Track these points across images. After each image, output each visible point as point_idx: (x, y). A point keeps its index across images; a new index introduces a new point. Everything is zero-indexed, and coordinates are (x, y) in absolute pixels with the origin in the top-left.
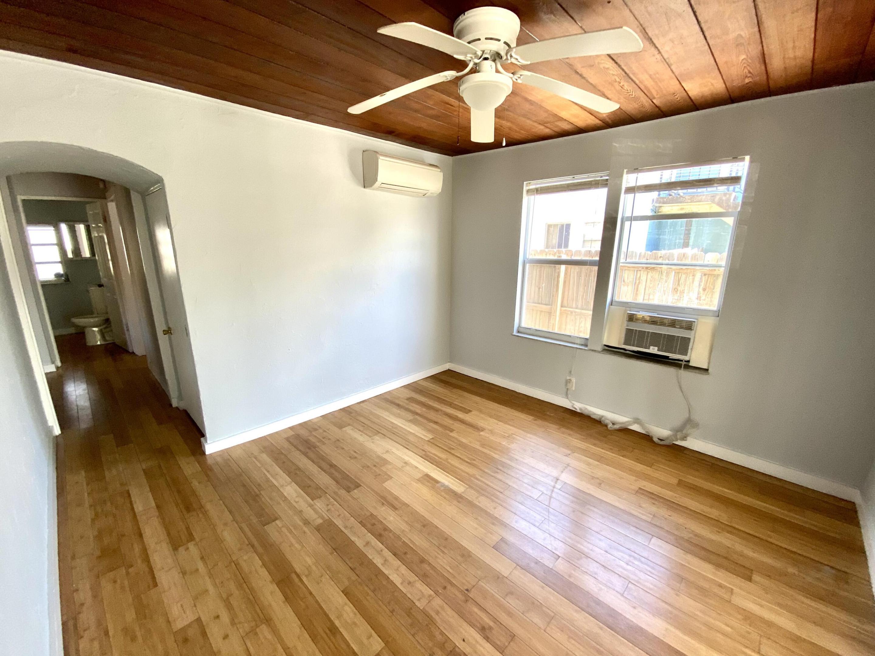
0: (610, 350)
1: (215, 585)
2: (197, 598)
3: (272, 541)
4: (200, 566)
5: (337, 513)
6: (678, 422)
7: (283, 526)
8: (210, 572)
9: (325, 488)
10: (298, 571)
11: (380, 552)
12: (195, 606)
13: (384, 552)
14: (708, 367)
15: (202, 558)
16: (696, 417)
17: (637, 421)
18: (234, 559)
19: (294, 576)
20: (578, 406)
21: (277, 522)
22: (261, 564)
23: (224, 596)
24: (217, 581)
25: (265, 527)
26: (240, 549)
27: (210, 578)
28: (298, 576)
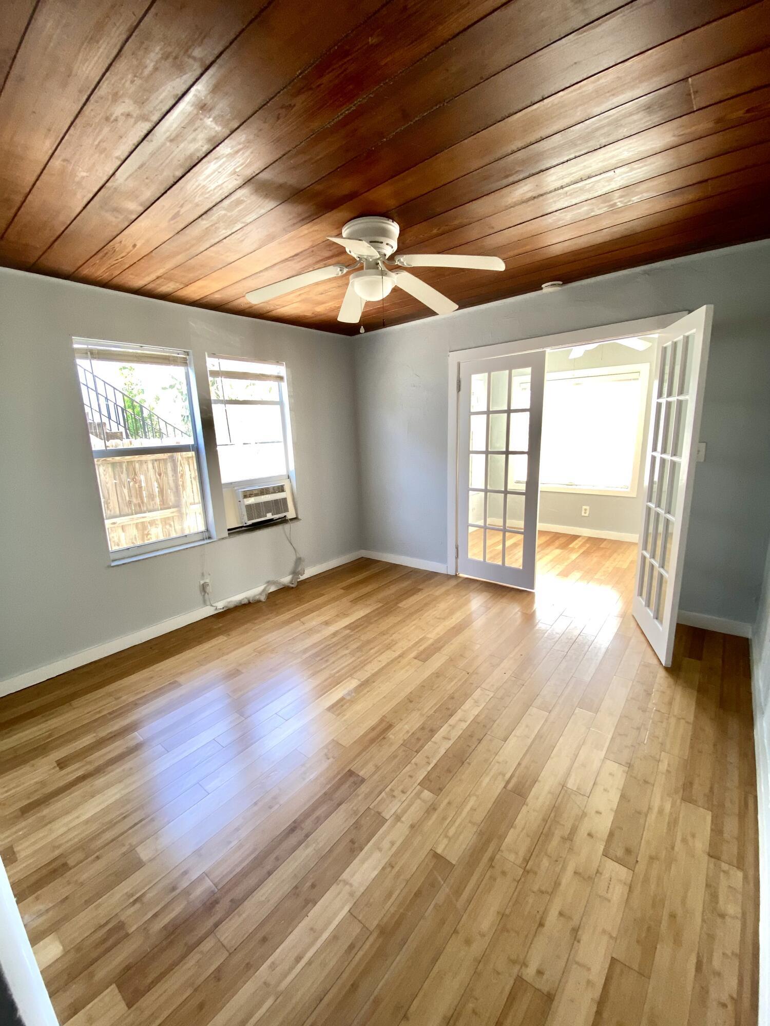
0: (233, 531)
1: (564, 869)
2: (589, 877)
3: (475, 837)
4: (552, 917)
5: (406, 780)
6: (290, 566)
7: (446, 836)
8: (552, 892)
9: (357, 815)
10: (503, 785)
11: (453, 727)
12: (598, 872)
13: (451, 723)
14: (297, 514)
15: (541, 925)
16: (302, 554)
17: (269, 583)
18: (523, 870)
19: (510, 786)
20: (221, 605)
21: (439, 851)
22: (512, 830)
23: (567, 845)
24: (558, 869)
25: (454, 862)
26: (504, 873)
27: (560, 884)
28: (508, 782)
